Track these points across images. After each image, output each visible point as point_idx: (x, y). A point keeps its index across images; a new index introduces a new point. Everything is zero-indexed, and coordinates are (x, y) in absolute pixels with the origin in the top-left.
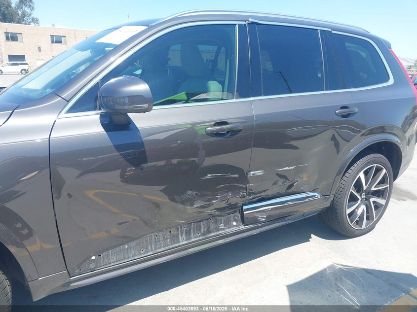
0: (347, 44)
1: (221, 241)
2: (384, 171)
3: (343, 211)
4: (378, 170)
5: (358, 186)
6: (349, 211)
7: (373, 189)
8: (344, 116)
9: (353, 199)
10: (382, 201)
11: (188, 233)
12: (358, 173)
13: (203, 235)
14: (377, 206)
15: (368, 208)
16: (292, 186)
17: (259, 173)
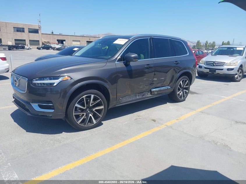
0: (176, 43)
1: (146, 99)
2: (187, 81)
3: (177, 93)
4: (186, 81)
5: (180, 85)
6: (178, 93)
7: (184, 87)
8: (176, 64)
9: (179, 90)
10: (187, 91)
11: (139, 95)
12: (180, 81)
13: (142, 96)
14: (186, 93)
15: (183, 93)
16: (162, 84)
17: (156, 79)
